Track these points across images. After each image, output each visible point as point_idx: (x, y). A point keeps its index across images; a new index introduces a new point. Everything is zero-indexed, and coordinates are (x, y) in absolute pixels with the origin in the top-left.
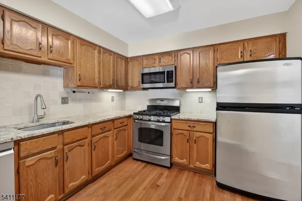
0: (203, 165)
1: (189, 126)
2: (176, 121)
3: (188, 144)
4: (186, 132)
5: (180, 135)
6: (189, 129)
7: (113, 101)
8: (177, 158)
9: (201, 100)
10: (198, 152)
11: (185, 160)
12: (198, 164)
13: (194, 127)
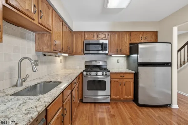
0: (129, 97)
1: (121, 76)
2: (113, 74)
3: (120, 87)
4: (119, 80)
5: (115, 82)
6: (121, 78)
7: (61, 63)
8: (113, 96)
9: (118, 62)
10: (126, 90)
11: (118, 96)
12: (126, 97)
13: (124, 76)
